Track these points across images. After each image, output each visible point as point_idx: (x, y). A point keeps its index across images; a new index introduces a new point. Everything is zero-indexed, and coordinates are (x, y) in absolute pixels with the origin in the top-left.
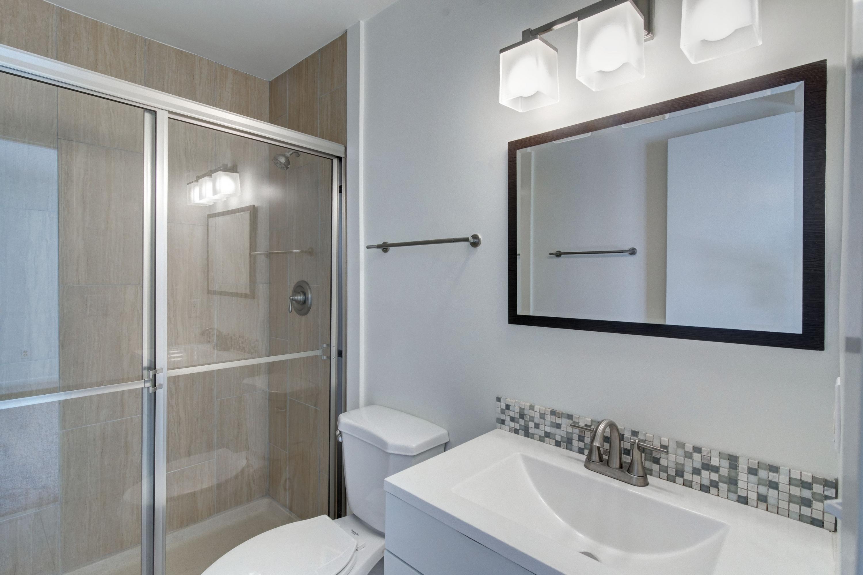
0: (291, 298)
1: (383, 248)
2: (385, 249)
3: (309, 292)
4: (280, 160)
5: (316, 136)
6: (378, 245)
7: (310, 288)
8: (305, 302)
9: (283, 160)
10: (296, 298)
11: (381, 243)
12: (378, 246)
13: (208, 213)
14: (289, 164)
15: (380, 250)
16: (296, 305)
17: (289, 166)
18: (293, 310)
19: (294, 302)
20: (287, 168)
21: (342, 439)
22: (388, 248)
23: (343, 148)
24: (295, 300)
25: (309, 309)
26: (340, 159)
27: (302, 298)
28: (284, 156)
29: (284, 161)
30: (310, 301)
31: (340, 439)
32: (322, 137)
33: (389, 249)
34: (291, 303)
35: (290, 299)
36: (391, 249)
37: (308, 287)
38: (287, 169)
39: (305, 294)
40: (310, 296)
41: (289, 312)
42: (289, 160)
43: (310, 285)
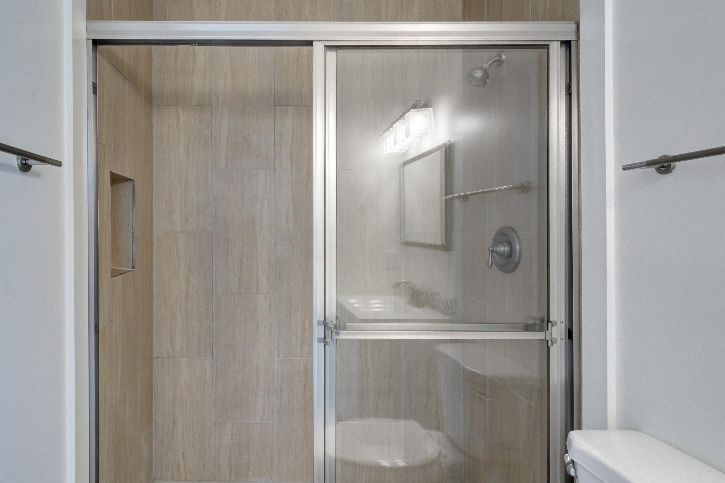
0: (491, 249)
1: (658, 166)
2: (662, 167)
3: (517, 242)
4: (474, 75)
5: (527, 20)
6: (648, 162)
7: (518, 237)
8: (510, 255)
9: (479, 74)
10: (498, 249)
11: (655, 157)
12: (649, 164)
13: (402, 162)
14: (488, 77)
15: (652, 170)
16: (497, 258)
17: (487, 81)
18: (494, 265)
19: (495, 254)
20: (485, 83)
21: (575, 472)
22: (672, 164)
23: (574, 26)
24: (497, 253)
25: (516, 266)
26: (567, 44)
27: (506, 249)
28: (481, 68)
29: (481, 75)
30: (518, 254)
31: (572, 472)
32: (535, 18)
33: (674, 167)
34: (490, 257)
35: (489, 250)
36: (678, 164)
37: (515, 236)
38: (484, 86)
39: (510, 244)
40: (518, 247)
41: (488, 267)
42: (487, 73)
43: (518, 233)
